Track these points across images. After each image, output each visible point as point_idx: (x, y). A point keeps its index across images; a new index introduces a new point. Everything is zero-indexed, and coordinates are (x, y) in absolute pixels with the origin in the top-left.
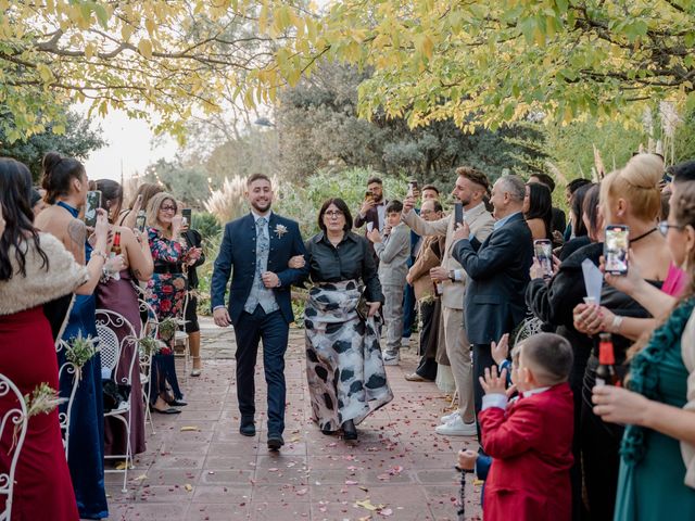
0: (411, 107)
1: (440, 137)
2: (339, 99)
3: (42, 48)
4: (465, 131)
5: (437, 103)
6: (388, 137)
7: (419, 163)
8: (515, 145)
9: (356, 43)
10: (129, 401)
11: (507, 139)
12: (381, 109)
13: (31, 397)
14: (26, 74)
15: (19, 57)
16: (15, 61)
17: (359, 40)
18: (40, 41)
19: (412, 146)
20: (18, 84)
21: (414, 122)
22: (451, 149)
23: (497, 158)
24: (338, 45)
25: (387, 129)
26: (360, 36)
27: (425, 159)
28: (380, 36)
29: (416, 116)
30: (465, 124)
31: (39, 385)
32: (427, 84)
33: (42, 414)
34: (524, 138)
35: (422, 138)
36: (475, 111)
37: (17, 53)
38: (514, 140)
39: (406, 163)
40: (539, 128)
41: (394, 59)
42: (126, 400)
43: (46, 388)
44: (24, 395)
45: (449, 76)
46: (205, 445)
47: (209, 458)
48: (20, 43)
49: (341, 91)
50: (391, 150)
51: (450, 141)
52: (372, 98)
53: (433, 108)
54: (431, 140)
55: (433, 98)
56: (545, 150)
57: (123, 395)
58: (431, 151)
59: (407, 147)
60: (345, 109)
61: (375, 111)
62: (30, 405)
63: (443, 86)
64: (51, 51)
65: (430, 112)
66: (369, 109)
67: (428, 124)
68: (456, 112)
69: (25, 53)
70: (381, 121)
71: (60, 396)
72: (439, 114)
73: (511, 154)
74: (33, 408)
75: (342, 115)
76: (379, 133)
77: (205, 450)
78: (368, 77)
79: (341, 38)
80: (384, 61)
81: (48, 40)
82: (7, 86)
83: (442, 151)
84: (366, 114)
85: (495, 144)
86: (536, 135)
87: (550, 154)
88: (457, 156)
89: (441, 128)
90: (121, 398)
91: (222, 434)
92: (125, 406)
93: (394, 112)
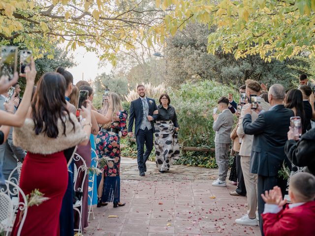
0: (236, 48)
1: (252, 64)
2: (198, 43)
3: (43, 14)
4: (266, 61)
5: (251, 46)
6: (224, 64)
7: (240, 78)
8: (293, 69)
9: (207, 13)
10: (81, 200)
11: (289, 66)
12: (220, 48)
13: (30, 197)
14: (34, 28)
15: (31, 19)
16: (29, 21)
17: (209, 11)
18: (42, 10)
19: (237, 68)
20: (30, 33)
21: (238, 56)
22: (258, 71)
23: (283, 76)
24: (198, 14)
25: (224, 59)
26: (210, 9)
27: (244, 76)
28: (220, 9)
29: (239, 52)
30: (265, 57)
31: (34, 190)
32: (246, 35)
33: (35, 206)
34: (299, 65)
35: (242, 64)
36: (271, 50)
37: (30, 17)
38: (293, 67)
39: (233, 77)
40: (306, 60)
41: (228, 22)
42: (80, 200)
43: (37, 192)
44: (26, 195)
45: (258, 31)
46: (121, 225)
47: (123, 233)
48: (31, 11)
49: (199, 38)
50: (225, 70)
51: (258, 66)
52: (215, 42)
53: (248, 49)
54: (246, 66)
55: (248, 43)
56: (310, 72)
57: (78, 197)
58: (247, 71)
59: (234, 69)
60: (201, 48)
61: (217, 49)
62: (29, 201)
63: (254, 36)
64: (48, 15)
65: (247, 50)
66: (214, 48)
67: (245, 57)
68: (261, 51)
69: (34, 16)
70: (220, 55)
71: (44, 196)
72: (252, 52)
73: (291, 74)
74: (31, 202)
75: (199, 51)
76: (219, 61)
77: (121, 228)
78: (214, 31)
79: (199, 10)
80: (223, 23)
81: (46, 10)
82: (25, 33)
83: (253, 72)
84: (212, 51)
85: (282, 69)
86: (305, 64)
87: (313, 74)
88: (261, 74)
89: (253, 59)
90: (77, 198)
91: (130, 220)
92: (79, 203)
93: (227, 50)
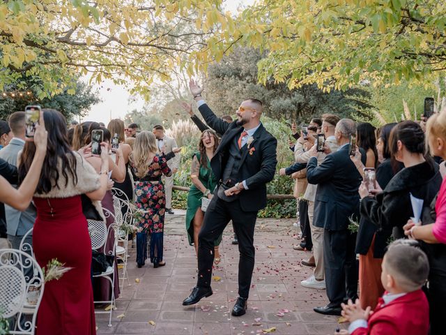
0: (290, 76)
1: (305, 95)
2: (243, 72)
3: (60, 41)
4: (324, 91)
5: (306, 74)
6: (273, 96)
7: (292, 111)
8: (351, 100)
9: (259, 33)
10: (113, 266)
11: (347, 96)
12: (272, 78)
13: (46, 269)
14: (51, 57)
15: (47, 46)
16: (44, 49)
17: (261, 32)
18: (60, 36)
19: (288, 101)
20: (46, 63)
21: (292, 86)
22: (312, 103)
23: (340, 109)
24: (248, 35)
25: (272, 91)
26: (262, 29)
27: (296, 109)
28: (275, 29)
29: (293, 82)
30: (324, 86)
31: (51, 261)
32: (301, 61)
33: (54, 280)
34: (357, 95)
35: (294, 96)
36: (330, 79)
37: (45, 44)
38: (352, 97)
39: (284, 111)
40: (368, 89)
41: (282, 44)
42: (111, 266)
43: (55, 262)
44: (42, 268)
45: (316, 55)
46: (162, 293)
47: (165, 302)
48: (46, 37)
49: (244, 67)
50: (275, 103)
51: (312, 97)
52: (267, 70)
53: (304, 77)
54: (298, 98)
55: (304, 70)
56: (371, 103)
57: (109, 262)
58: (299, 104)
59: (285, 102)
60: (247, 79)
61: (269, 78)
62: (45, 274)
63: (312, 62)
64: (66, 42)
65: (302, 79)
66: (265, 77)
67: (300, 87)
68: (318, 79)
69: (50, 43)
70: (271, 86)
71: (65, 266)
72: (308, 80)
73: (350, 106)
74: (47, 276)
75: (245, 82)
76: (268, 93)
77: (162, 297)
78: (265, 57)
79: (249, 31)
80: (276, 45)
81: (64, 35)
82: (39, 64)
83: (306, 104)
84: (263, 79)
85: (339, 100)
86: (364, 94)
87: (374, 105)
88: (315, 107)
89: (307, 90)
90: (108, 264)
91: (173, 286)
92: (110, 270)
93: (279, 79)
